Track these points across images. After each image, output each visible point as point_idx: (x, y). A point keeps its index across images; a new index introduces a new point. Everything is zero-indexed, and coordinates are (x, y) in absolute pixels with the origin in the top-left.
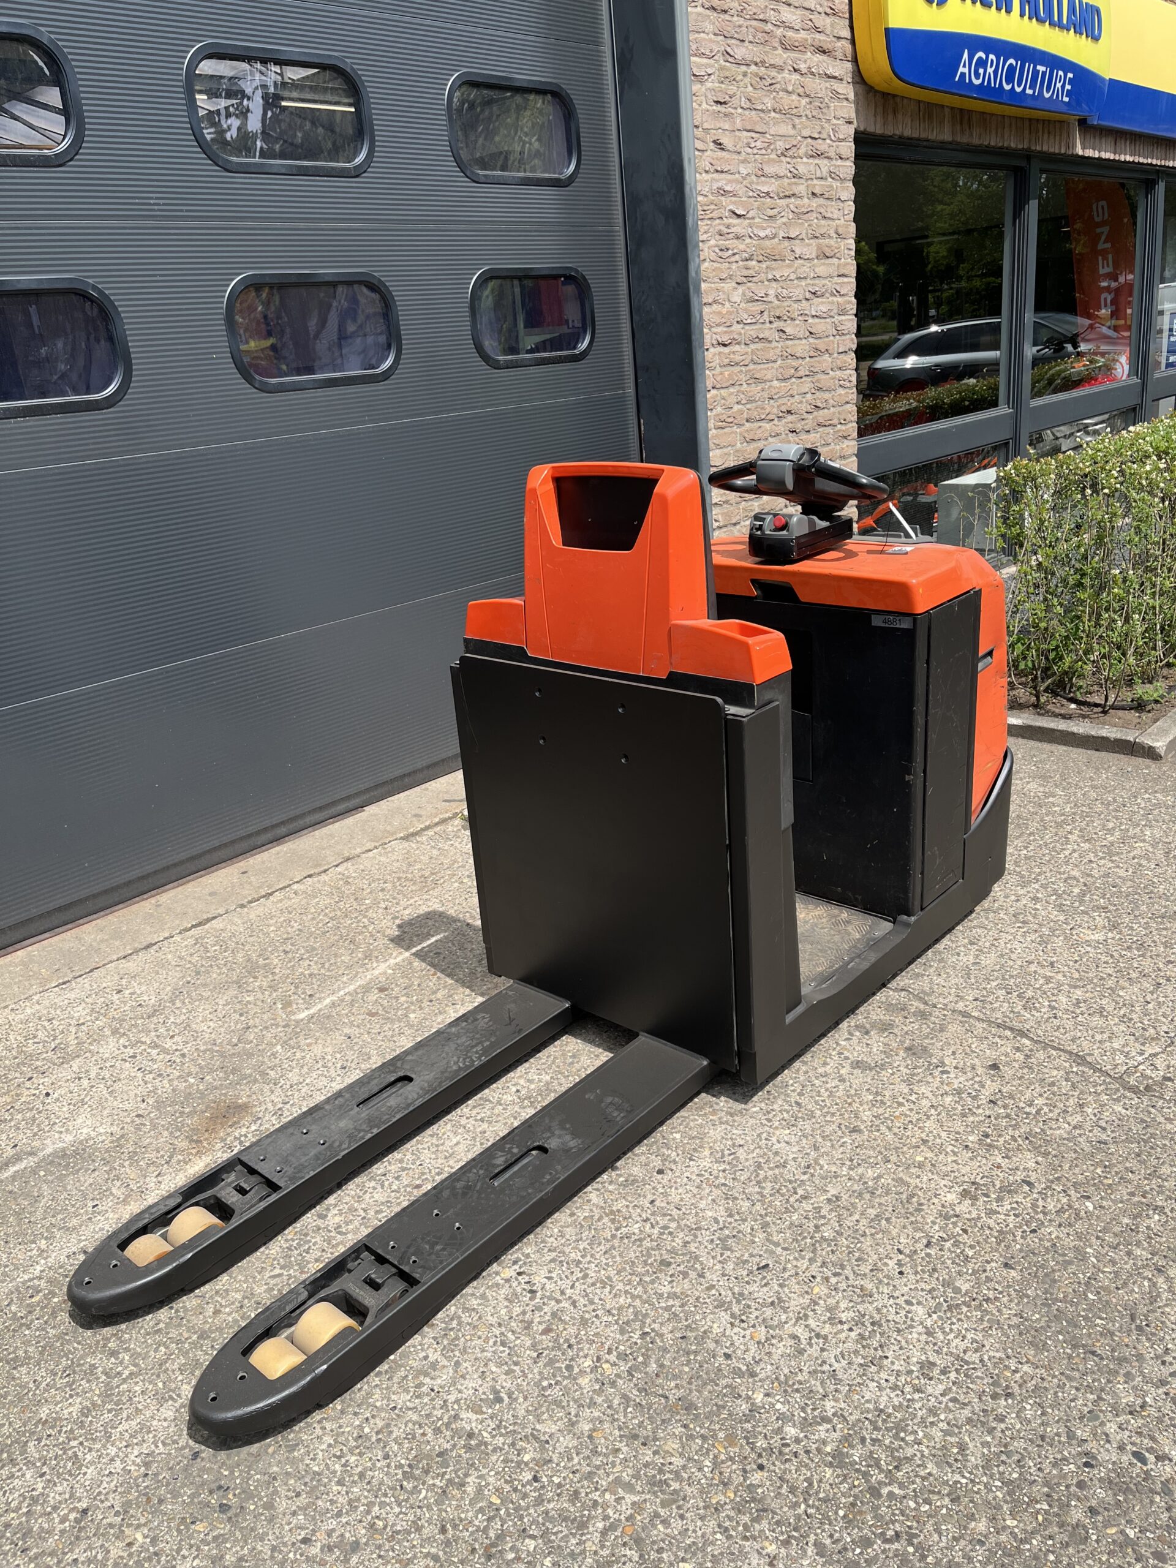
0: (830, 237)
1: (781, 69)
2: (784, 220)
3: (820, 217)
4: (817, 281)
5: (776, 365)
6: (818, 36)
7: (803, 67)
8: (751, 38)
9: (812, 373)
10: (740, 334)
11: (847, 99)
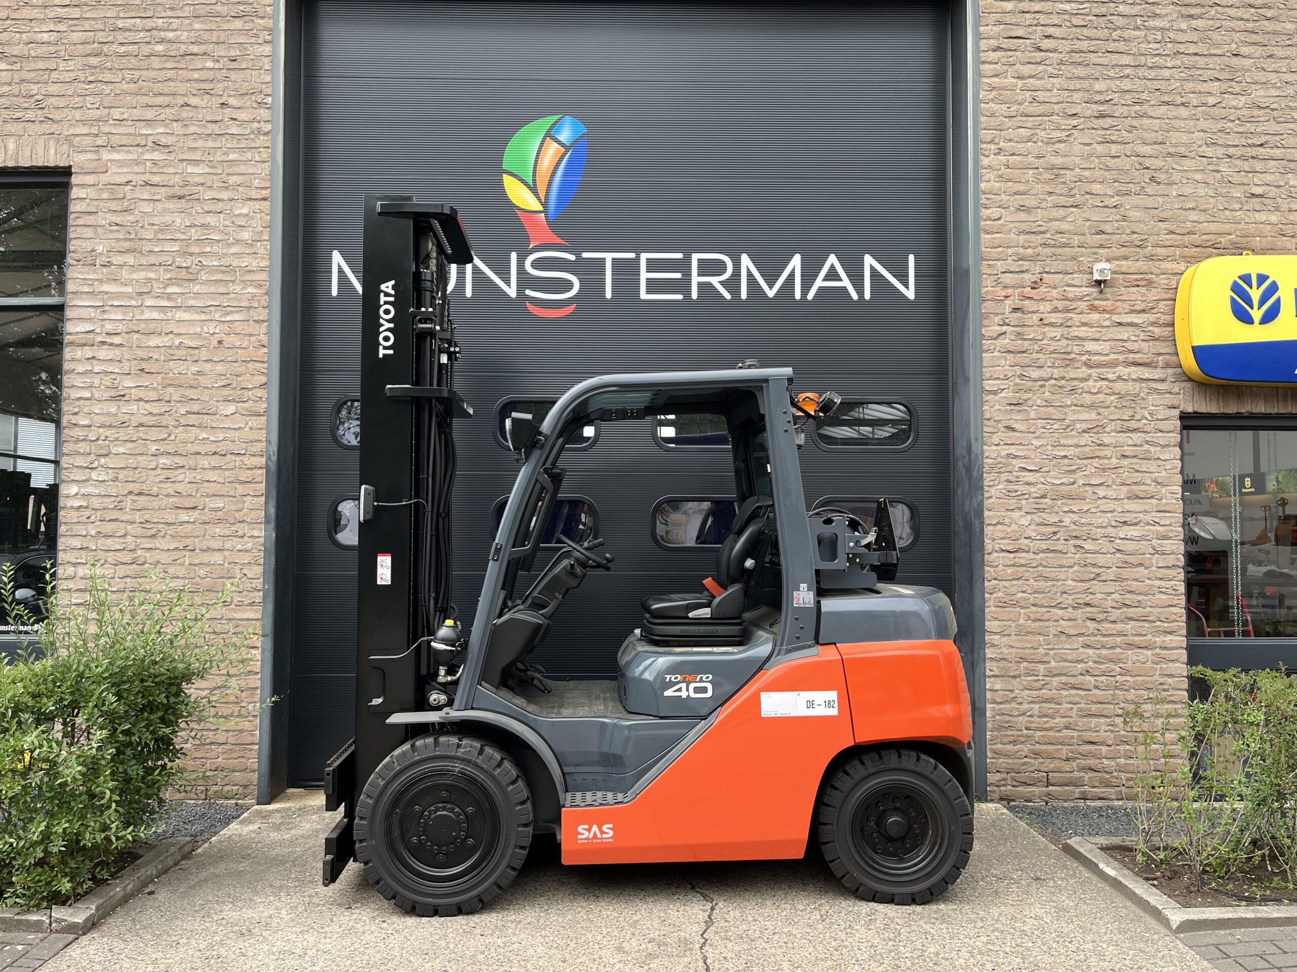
0: (1144, 484)
1: (1085, 380)
2: (1085, 473)
3: (1132, 471)
4: (1127, 515)
5: (1071, 570)
6: (1132, 356)
7: (1110, 376)
8: (1049, 364)
9: (1118, 579)
10: (1027, 546)
11: (1170, 393)
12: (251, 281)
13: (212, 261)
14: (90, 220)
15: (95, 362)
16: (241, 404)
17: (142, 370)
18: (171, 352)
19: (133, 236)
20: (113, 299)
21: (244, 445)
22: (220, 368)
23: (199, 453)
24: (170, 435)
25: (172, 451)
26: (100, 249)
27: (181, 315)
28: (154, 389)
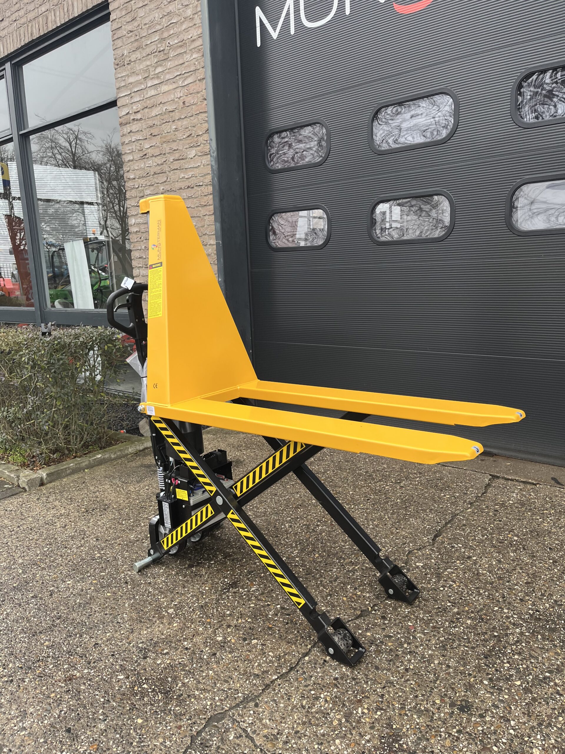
12: (194, 48)
13: (174, 40)
14: (119, 34)
15: (131, 134)
16: (198, 148)
17: (151, 134)
18: (162, 118)
19: (138, 37)
20: (133, 87)
21: (202, 178)
22: (185, 122)
23: (181, 188)
24: (167, 179)
25: (169, 189)
26: (126, 53)
27: (165, 88)
28: (158, 147)
